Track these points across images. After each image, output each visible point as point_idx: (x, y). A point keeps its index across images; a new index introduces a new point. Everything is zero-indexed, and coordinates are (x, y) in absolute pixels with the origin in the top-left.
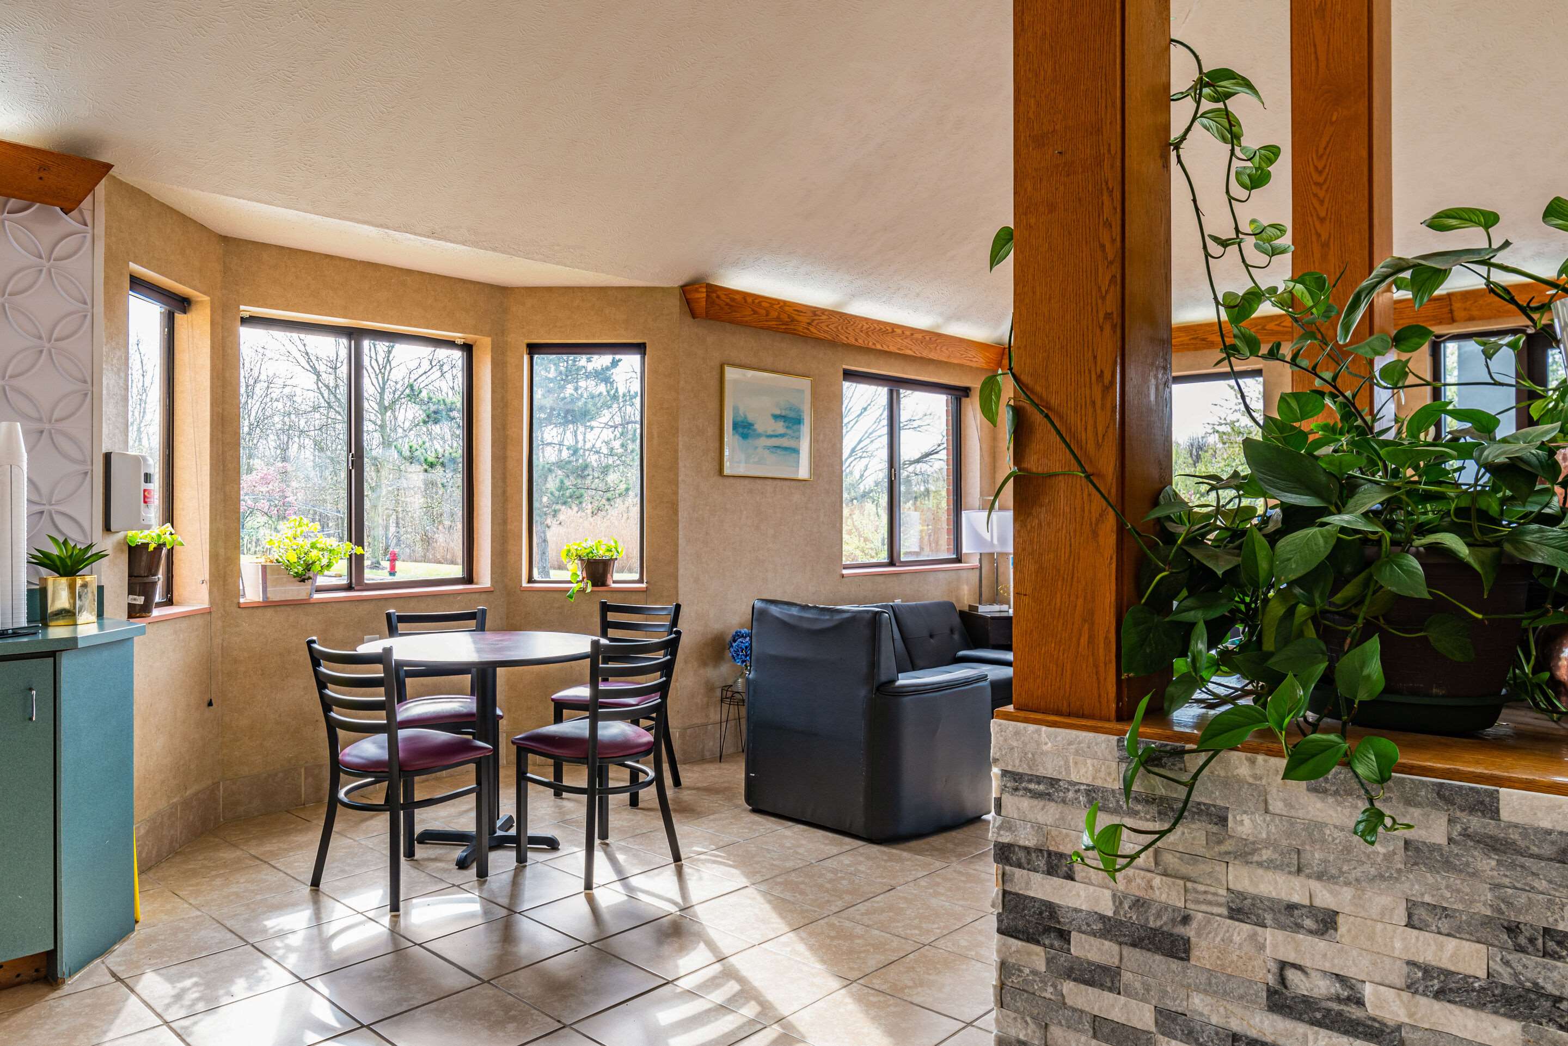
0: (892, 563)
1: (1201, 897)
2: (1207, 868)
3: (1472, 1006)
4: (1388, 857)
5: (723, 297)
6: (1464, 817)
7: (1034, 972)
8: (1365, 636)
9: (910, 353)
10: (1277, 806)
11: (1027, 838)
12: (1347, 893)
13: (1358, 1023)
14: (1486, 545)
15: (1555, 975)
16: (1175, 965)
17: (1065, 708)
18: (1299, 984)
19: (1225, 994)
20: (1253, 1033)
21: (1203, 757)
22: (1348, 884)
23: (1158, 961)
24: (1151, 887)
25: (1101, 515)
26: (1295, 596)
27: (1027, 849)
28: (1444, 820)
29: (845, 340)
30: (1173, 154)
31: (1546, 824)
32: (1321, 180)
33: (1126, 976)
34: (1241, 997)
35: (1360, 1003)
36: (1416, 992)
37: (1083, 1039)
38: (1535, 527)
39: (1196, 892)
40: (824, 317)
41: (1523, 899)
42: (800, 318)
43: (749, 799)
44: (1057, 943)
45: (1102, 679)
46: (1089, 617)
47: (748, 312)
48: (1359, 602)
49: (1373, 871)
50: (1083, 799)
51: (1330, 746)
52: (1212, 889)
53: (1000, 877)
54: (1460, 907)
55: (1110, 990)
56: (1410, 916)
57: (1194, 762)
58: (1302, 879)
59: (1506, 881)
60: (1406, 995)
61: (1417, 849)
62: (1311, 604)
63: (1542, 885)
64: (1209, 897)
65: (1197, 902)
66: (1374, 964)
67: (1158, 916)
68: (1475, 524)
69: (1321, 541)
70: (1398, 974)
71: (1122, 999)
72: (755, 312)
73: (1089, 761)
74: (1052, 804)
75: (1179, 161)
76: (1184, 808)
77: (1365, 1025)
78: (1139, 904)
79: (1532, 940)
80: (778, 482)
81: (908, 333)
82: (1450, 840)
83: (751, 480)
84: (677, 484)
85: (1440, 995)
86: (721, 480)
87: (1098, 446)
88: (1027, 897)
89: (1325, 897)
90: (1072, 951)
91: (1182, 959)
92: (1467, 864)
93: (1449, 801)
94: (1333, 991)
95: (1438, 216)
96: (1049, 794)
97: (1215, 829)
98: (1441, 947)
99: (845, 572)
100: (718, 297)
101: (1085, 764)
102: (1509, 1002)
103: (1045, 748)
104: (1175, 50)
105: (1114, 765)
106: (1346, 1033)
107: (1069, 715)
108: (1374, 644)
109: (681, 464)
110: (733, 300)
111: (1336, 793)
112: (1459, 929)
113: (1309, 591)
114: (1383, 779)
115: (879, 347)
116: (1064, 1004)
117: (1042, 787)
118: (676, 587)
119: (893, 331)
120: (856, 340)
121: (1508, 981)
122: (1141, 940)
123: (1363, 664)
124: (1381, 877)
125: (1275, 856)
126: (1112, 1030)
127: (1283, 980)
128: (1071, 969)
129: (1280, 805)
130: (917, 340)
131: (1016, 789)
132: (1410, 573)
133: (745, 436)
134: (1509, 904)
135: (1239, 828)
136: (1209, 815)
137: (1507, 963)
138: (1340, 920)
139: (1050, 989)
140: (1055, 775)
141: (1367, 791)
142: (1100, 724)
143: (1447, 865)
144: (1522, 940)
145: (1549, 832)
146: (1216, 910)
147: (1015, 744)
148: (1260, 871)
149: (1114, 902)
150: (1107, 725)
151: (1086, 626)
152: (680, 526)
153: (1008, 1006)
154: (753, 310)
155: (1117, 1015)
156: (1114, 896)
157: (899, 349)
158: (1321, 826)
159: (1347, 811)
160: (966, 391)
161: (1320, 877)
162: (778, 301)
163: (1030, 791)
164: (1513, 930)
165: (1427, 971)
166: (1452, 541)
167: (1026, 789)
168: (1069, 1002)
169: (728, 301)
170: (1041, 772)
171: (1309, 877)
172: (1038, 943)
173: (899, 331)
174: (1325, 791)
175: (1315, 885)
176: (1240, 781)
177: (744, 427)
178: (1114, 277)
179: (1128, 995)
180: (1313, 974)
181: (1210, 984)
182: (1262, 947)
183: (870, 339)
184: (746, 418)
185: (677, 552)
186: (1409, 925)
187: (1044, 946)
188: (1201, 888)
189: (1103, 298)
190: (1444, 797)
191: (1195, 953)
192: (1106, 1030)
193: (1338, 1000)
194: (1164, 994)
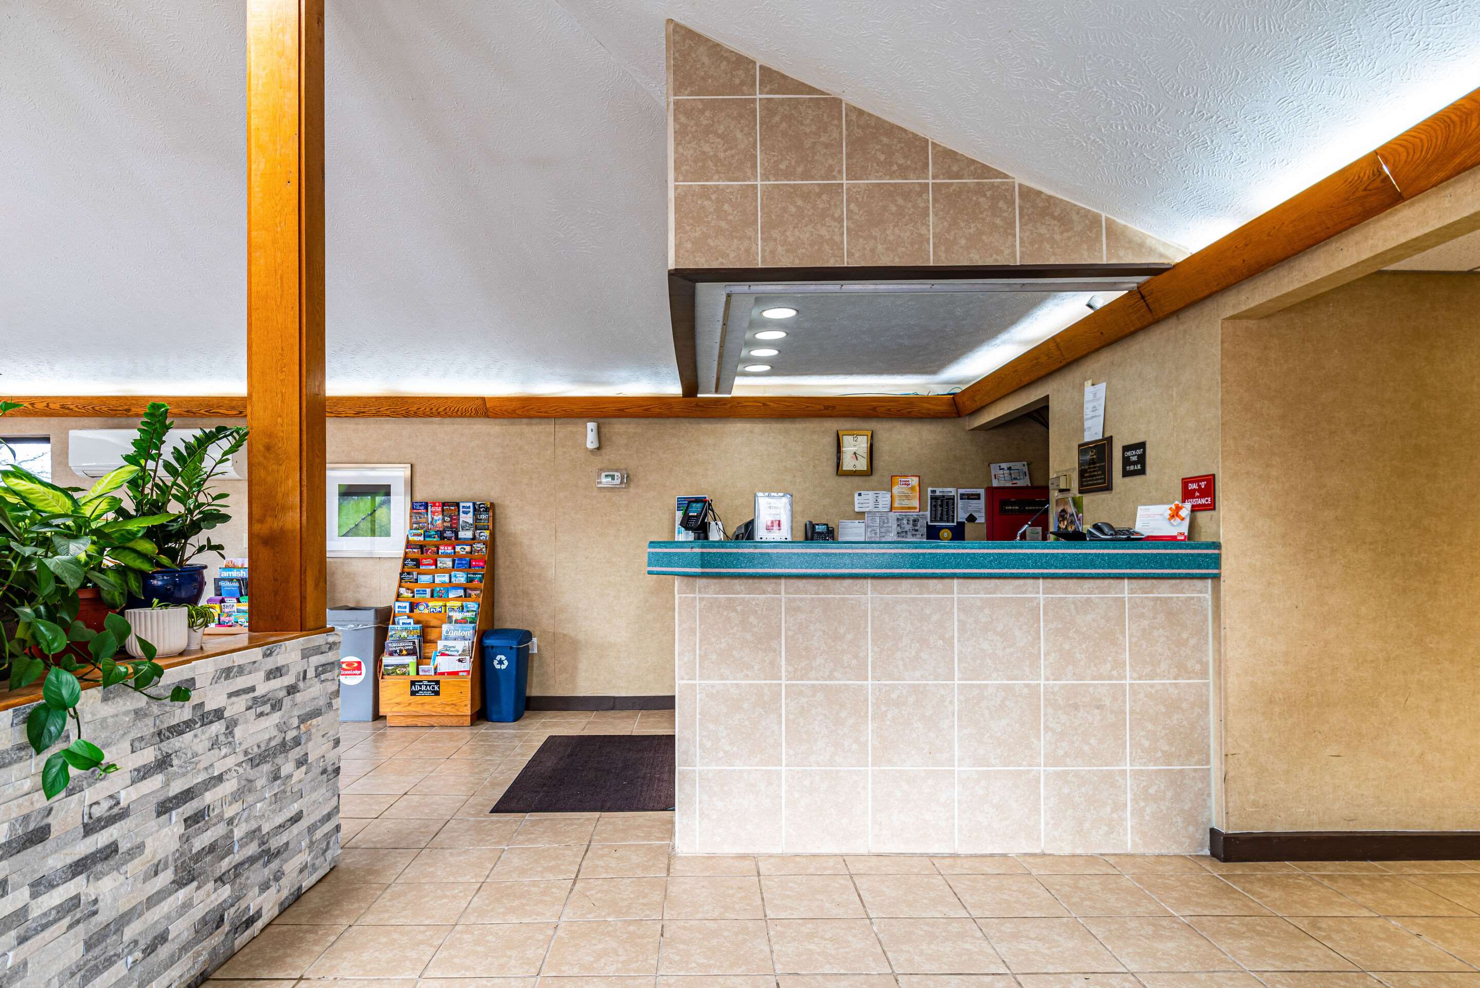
3: (151, 776)
4: (128, 722)
13: (116, 815)
15: (171, 745)
16: (42, 846)
18: (97, 812)
19: (64, 846)
20: (77, 858)
23: (32, 853)
24: (32, 804)
33: (12, 879)
34: (73, 840)
35: (117, 803)
36: (135, 783)
49: (122, 732)
54: (146, 733)
56: (132, 748)
59: (159, 713)
60: (132, 787)
61: (136, 714)
63: (168, 709)
66: (123, 780)
70: (130, 778)
71: (10, 896)
77: (119, 814)
78: (26, 818)
79: (165, 735)
82: (147, 702)
91: (46, 839)
92: (150, 711)
94: (109, 805)
98: (142, 756)
102: (159, 766)
105: (12, 729)
106: (112, 824)
112: (147, 744)
121: (159, 757)
122: (23, 844)
124: (125, 734)
127: (90, 816)
129: (90, 716)
134: (158, 723)
137: (159, 749)
143: (145, 715)
144: (162, 737)
149: (11, 827)
155: (7, 911)
156: (10, 824)
158: (104, 720)
159: (115, 707)
164: (160, 734)
165: (138, 770)
174: (109, 699)
179: (16, 889)
180: (101, 802)
181: (59, 844)
191: (52, 831)
192: (6, 924)
193: (111, 808)
194: (34, 871)
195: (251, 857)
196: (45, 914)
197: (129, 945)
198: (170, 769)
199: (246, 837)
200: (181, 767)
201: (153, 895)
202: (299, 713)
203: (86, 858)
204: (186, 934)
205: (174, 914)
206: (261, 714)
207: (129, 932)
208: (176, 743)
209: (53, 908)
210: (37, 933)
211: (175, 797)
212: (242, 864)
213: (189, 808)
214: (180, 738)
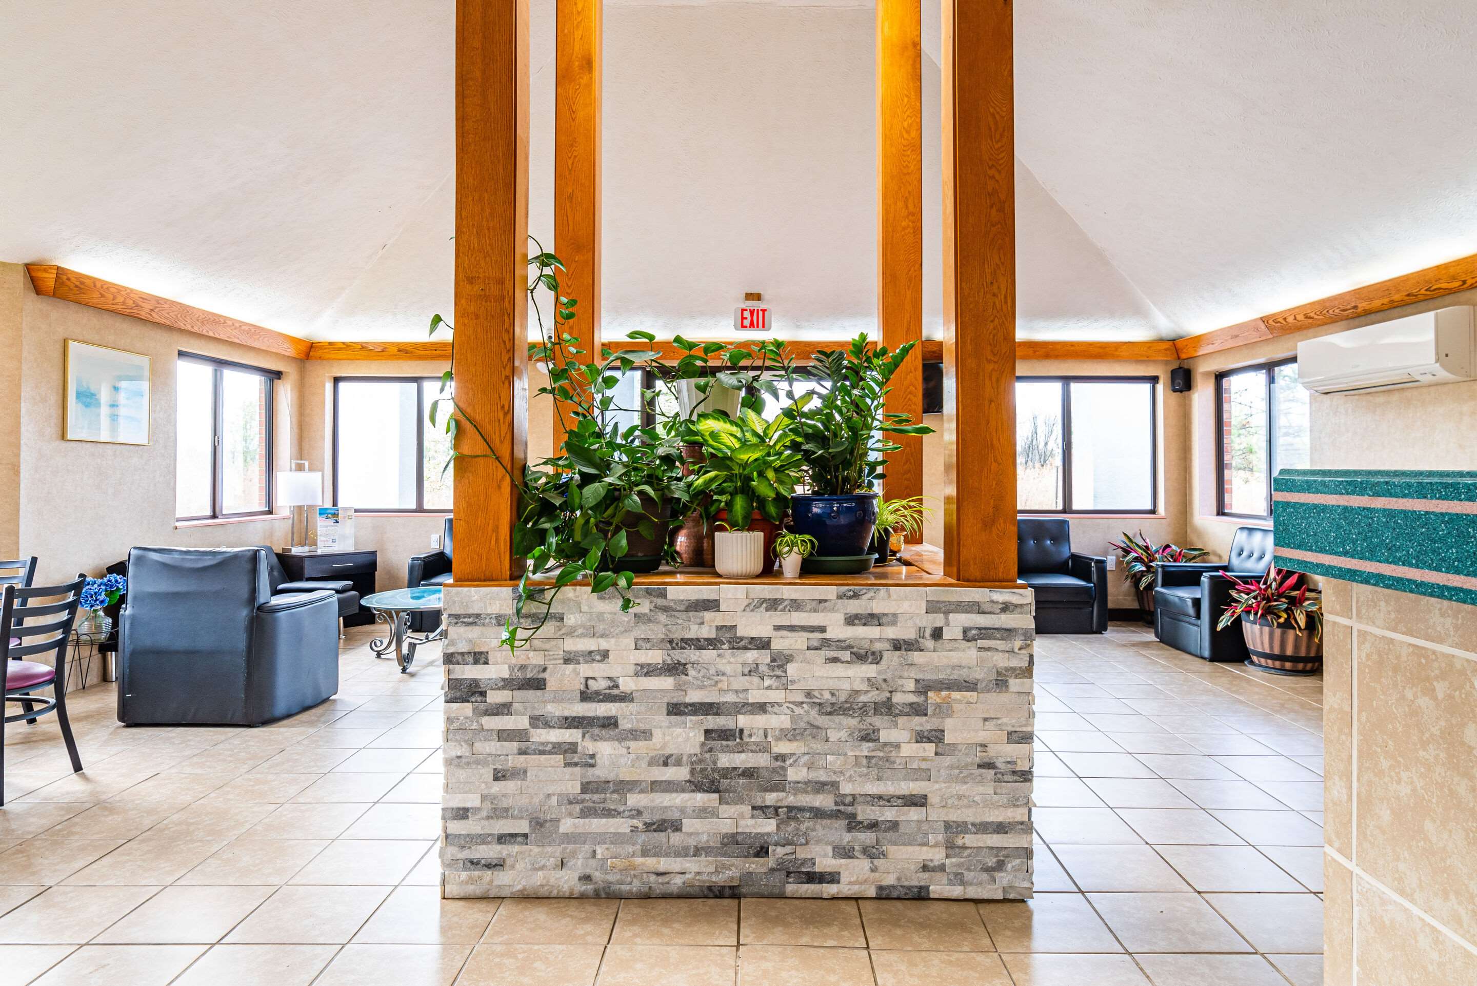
0: (214, 516)
1: (552, 657)
2: (553, 643)
3: (657, 676)
4: (628, 622)
5: (73, 280)
6: (654, 599)
7: (466, 718)
8: (618, 530)
9: (238, 341)
10: (585, 608)
11: (463, 647)
12: (613, 641)
13: (617, 696)
14: (658, 490)
15: (684, 656)
16: (539, 693)
17: (483, 578)
18: (594, 686)
19: (562, 700)
20: (574, 714)
21: (553, 591)
22: (613, 637)
23: (531, 694)
24: (529, 658)
25: (502, 477)
26: (588, 514)
27: (462, 654)
28: (648, 602)
29: (183, 327)
30: (529, 295)
31: (682, 598)
32: (569, 291)
33: (516, 706)
34: (569, 699)
35: (617, 686)
36: (638, 676)
37: (493, 744)
38: (675, 482)
39: (549, 655)
40: (166, 306)
41: (674, 628)
42: (143, 305)
43: (121, 718)
44: (479, 699)
45: (502, 560)
46: (496, 529)
47: (96, 295)
48: (613, 516)
49: (623, 629)
50: (494, 621)
51: (607, 577)
52: (556, 653)
53: (447, 672)
54: (653, 637)
55: (507, 714)
56: (636, 645)
57: (548, 595)
58: (595, 639)
59: (669, 623)
60: (635, 678)
61: (639, 616)
62: (596, 518)
63: (680, 621)
64: (556, 657)
65: (550, 660)
66: (623, 668)
67: (532, 671)
68: (655, 481)
69: (601, 489)
70: (631, 669)
71: (513, 717)
72: (102, 296)
73: (497, 602)
74: (477, 627)
75: (533, 299)
76: (546, 617)
77: (619, 696)
78: (523, 668)
79: (677, 644)
80: (118, 446)
81: (237, 325)
82: (651, 610)
83: (93, 444)
84: (18, 447)
85: (647, 674)
86: (64, 444)
87: (501, 442)
88: (462, 679)
89: (603, 644)
90: (488, 701)
91: (542, 689)
92: (656, 619)
93: (650, 594)
94: (607, 685)
95: (632, 333)
96: (475, 623)
97: (558, 624)
98: (647, 655)
99: (178, 524)
100: (68, 279)
101: (495, 604)
102: (669, 670)
103: (474, 599)
104: (530, 241)
105: (511, 601)
106: (612, 701)
107: (485, 581)
108: (623, 533)
109: (23, 429)
110: (82, 283)
111: (609, 598)
112: (653, 646)
113: (595, 512)
114: (629, 587)
115: (211, 334)
116: (483, 729)
117: (471, 620)
118: (17, 543)
119: (225, 323)
120: (192, 327)
121: (669, 662)
122: (523, 685)
123: (619, 542)
124: (626, 631)
125: (584, 631)
126: (508, 735)
127: (587, 686)
128: (487, 710)
129: (586, 608)
130: (244, 331)
131: (457, 623)
132: (634, 502)
133: (87, 405)
134: (670, 631)
135: (569, 621)
136: (555, 617)
137: (669, 655)
138: (610, 653)
139: (475, 724)
140: (479, 612)
141: (621, 595)
142: (502, 583)
143: (650, 621)
144: (674, 645)
145: (683, 601)
146: (558, 662)
147: (456, 599)
148: (578, 639)
149: (510, 670)
150: (506, 583)
151: (494, 535)
152: (22, 485)
153: (451, 740)
154: (101, 294)
155: (510, 726)
156: (510, 666)
157: (229, 337)
158: (602, 614)
159: (613, 606)
160: (278, 375)
161: (602, 636)
162: (125, 289)
163: (464, 622)
164: (671, 641)
165: (642, 666)
166: (647, 489)
167: (462, 622)
168: (485, 727)
169: (78, 283)
170: (471, 611)
171: (598, 637)
172: (468, 701)
173: (230, 323)
174: (604, 598)
175: (601, 640)
176: (569, 599)
177: (87, 396)
178: (510, 358)
179: (517, 714)
180: (599, 680)
181: (555, 697)
182: (579, 674)
183: (204, 327)
184: (88, 388)
185: (18, 511)
186: (636, 649)
187: (472, 702)
188: (551, 653)
189: (505, 368)
190: (649, 593)
191: (548, 685)
192: (505, 735)
193: (609, 688)
194: (534, 708)
195: (817, 809)
196: (543, 744)
197: (631, 810)
198: (683, 677)
199: (805, 783)
200: (697, 679)
201: (662, 781)
202: (919, 677)
203: (583, 718)
204: (705, 838)
205: (689, 811)
206: (835, 660)
207: (634, 800)
208: (691, 655)
209: (551, 743)
210: (535, 754)
211: (692, 705)
212: (801, 809)
213: (713, 722)
214: (697, 652)
